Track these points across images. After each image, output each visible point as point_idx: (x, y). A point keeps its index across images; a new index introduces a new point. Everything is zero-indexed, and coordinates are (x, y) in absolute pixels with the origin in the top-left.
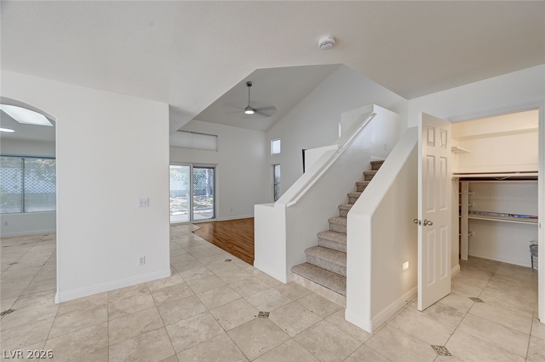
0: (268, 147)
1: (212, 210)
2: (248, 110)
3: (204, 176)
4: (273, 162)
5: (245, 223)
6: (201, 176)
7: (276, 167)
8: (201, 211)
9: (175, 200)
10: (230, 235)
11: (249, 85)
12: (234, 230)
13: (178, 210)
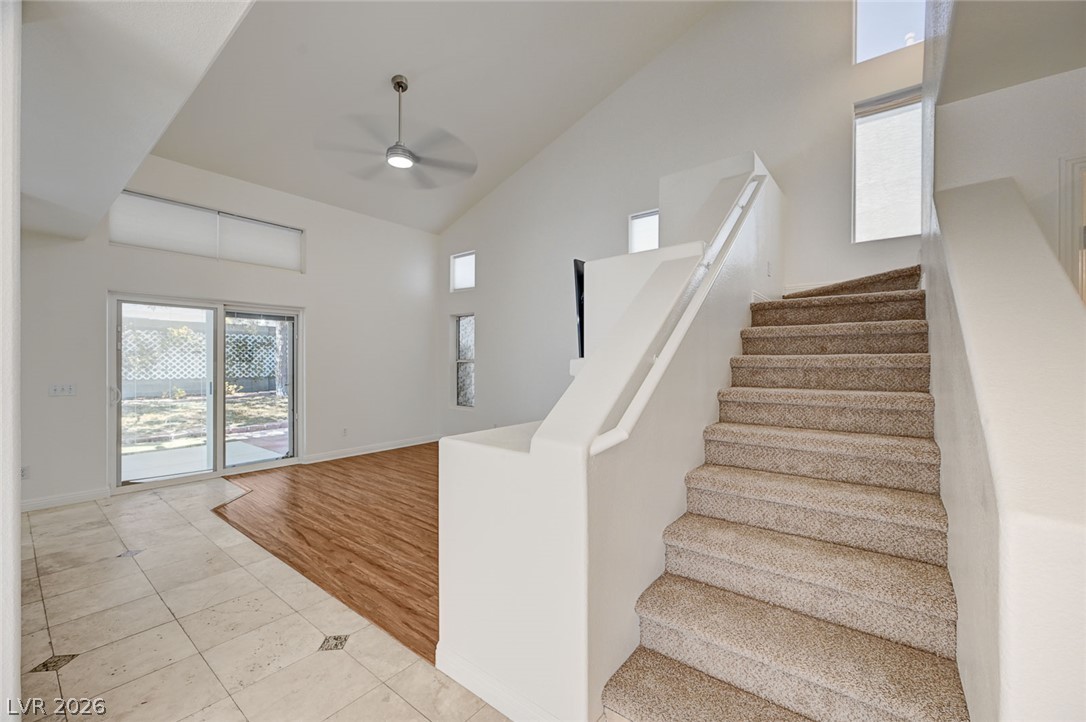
0: (443, 274)
1: (287, 430)
2: (397, 154)
3: (270, 344)
4: (453, 308)
5: (382, 467)
6: (262, 344)
7: (463, 322)
8: (257, 435)
9: (185, 404)
10: (339, 514)
11: (400, 85)
12: (351, 493)
13: (185, 432)
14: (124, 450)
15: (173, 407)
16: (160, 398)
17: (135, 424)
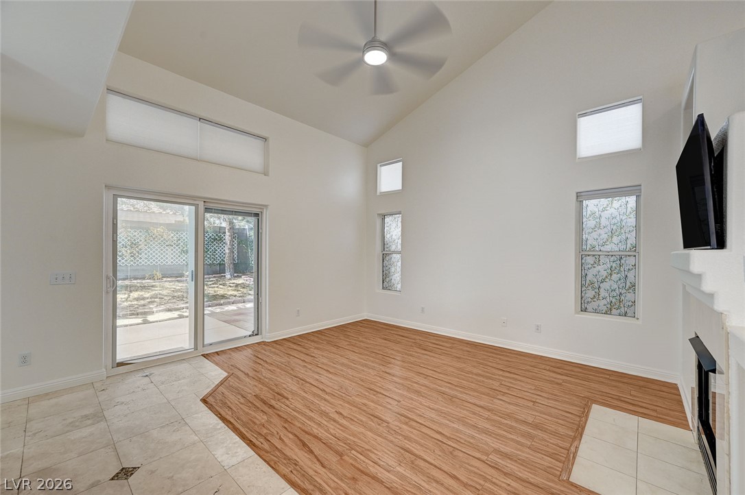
0: (371, 178)
2: (374, 48)
6: (215, 240)
7: (388, 219)
14: (119, 322)
15: (153, 286)
16: (144, 279)
17: (127, 300)
